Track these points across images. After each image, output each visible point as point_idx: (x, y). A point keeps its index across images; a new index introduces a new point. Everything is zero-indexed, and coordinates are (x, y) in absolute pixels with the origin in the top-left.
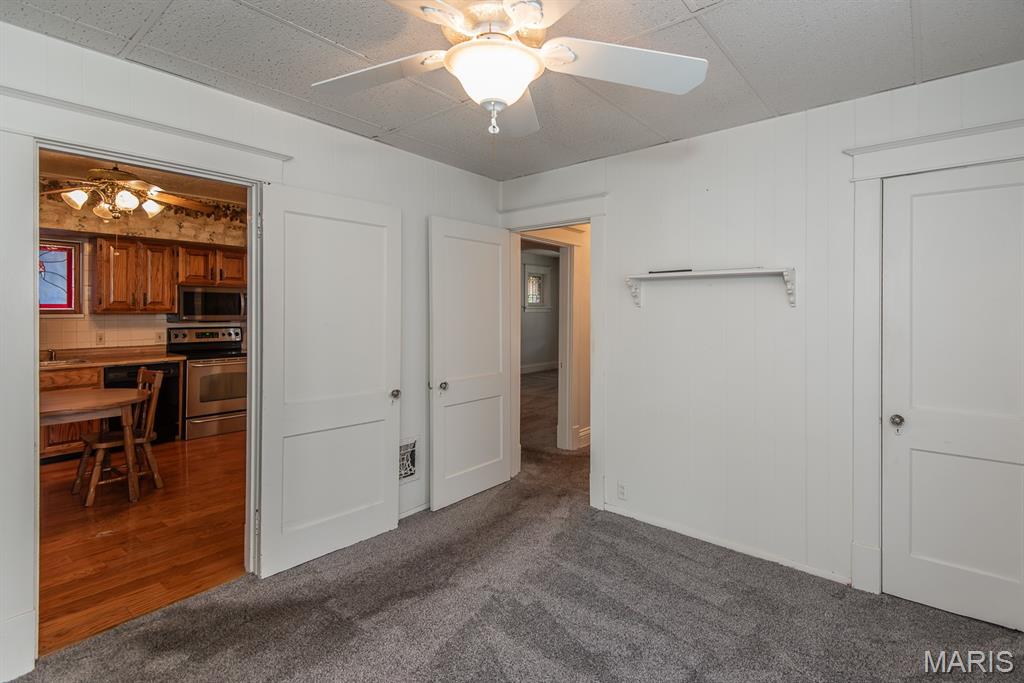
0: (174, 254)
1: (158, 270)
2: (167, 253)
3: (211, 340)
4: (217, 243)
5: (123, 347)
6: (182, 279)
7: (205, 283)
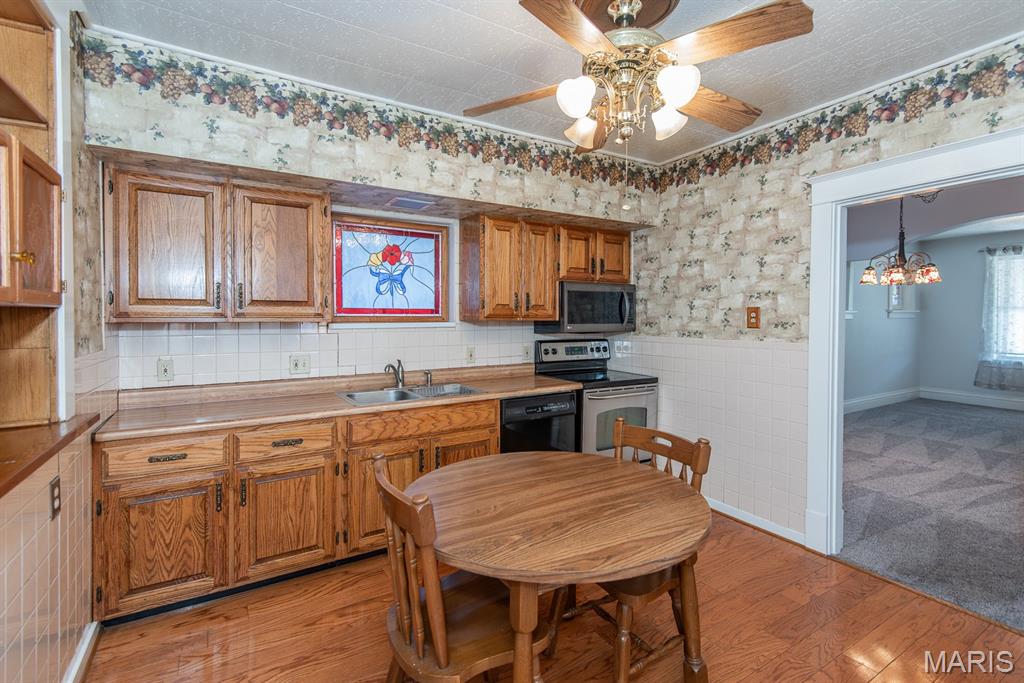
0: (557, 237)
1: (540, 260)
2: (549, 235)
3: (582, 357)
4: (613, 219)
5: (493, 366)
6: (563, 273)
7: (586, 279)
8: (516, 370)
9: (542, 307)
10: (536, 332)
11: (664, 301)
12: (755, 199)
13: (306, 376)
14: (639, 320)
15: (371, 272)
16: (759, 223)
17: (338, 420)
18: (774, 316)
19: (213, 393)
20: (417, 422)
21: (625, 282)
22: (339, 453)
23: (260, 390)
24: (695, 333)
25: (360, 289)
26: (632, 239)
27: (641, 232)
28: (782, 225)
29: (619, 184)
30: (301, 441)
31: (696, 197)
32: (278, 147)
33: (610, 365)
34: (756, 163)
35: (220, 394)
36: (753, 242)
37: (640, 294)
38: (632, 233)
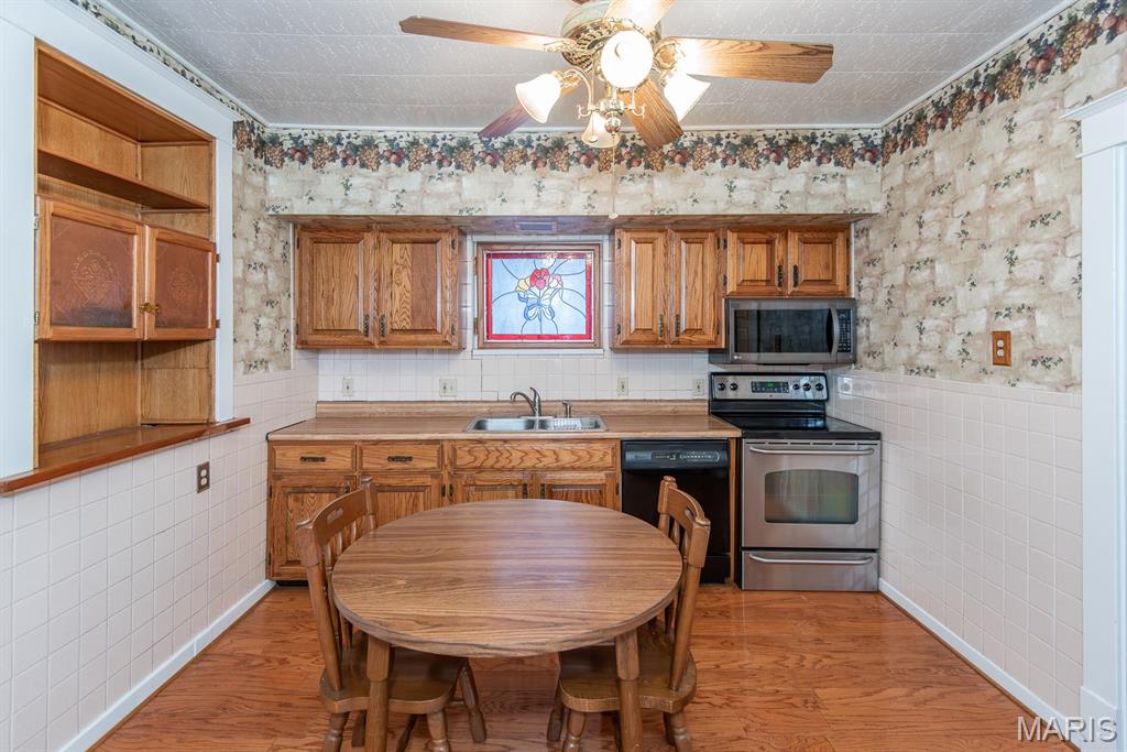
0: (721, 244)
1: (696, 273)
3: (776, 396)
4: (792, 212)
5: (651, 401)
6: (731, 287)
7: (771, 294)
8: (682, 408)
9: (700, 331)
10: (710, 362)
11: (889, 321)
12: (1000, 157)
13: (453, 399)
14: (861, 347)
15: (519, 297)
16: (1008, 195)
17: (445, 444)
18: (1031, 346)
19: (379, 409)
20: (520, 454)
21: (843, 296)
22: (445, 473)
23: (415, 409)
24: (925, 370)
25: (509, 316)
26: (853, 233)
27: (862, 224)
28: (1040, 196)
29: (804, 165)
30: (410, 459)
31: (925, 166)
32: (397, 193)
33: (831, 410)
34: (1001, 99)
35: (385, 410)
36: (999, 227)
37: (863, 311)
38: (852, 225)
